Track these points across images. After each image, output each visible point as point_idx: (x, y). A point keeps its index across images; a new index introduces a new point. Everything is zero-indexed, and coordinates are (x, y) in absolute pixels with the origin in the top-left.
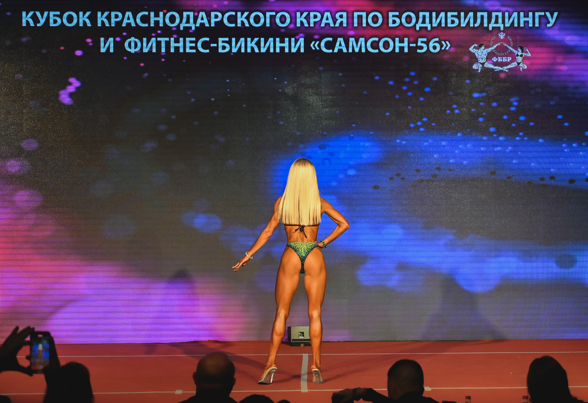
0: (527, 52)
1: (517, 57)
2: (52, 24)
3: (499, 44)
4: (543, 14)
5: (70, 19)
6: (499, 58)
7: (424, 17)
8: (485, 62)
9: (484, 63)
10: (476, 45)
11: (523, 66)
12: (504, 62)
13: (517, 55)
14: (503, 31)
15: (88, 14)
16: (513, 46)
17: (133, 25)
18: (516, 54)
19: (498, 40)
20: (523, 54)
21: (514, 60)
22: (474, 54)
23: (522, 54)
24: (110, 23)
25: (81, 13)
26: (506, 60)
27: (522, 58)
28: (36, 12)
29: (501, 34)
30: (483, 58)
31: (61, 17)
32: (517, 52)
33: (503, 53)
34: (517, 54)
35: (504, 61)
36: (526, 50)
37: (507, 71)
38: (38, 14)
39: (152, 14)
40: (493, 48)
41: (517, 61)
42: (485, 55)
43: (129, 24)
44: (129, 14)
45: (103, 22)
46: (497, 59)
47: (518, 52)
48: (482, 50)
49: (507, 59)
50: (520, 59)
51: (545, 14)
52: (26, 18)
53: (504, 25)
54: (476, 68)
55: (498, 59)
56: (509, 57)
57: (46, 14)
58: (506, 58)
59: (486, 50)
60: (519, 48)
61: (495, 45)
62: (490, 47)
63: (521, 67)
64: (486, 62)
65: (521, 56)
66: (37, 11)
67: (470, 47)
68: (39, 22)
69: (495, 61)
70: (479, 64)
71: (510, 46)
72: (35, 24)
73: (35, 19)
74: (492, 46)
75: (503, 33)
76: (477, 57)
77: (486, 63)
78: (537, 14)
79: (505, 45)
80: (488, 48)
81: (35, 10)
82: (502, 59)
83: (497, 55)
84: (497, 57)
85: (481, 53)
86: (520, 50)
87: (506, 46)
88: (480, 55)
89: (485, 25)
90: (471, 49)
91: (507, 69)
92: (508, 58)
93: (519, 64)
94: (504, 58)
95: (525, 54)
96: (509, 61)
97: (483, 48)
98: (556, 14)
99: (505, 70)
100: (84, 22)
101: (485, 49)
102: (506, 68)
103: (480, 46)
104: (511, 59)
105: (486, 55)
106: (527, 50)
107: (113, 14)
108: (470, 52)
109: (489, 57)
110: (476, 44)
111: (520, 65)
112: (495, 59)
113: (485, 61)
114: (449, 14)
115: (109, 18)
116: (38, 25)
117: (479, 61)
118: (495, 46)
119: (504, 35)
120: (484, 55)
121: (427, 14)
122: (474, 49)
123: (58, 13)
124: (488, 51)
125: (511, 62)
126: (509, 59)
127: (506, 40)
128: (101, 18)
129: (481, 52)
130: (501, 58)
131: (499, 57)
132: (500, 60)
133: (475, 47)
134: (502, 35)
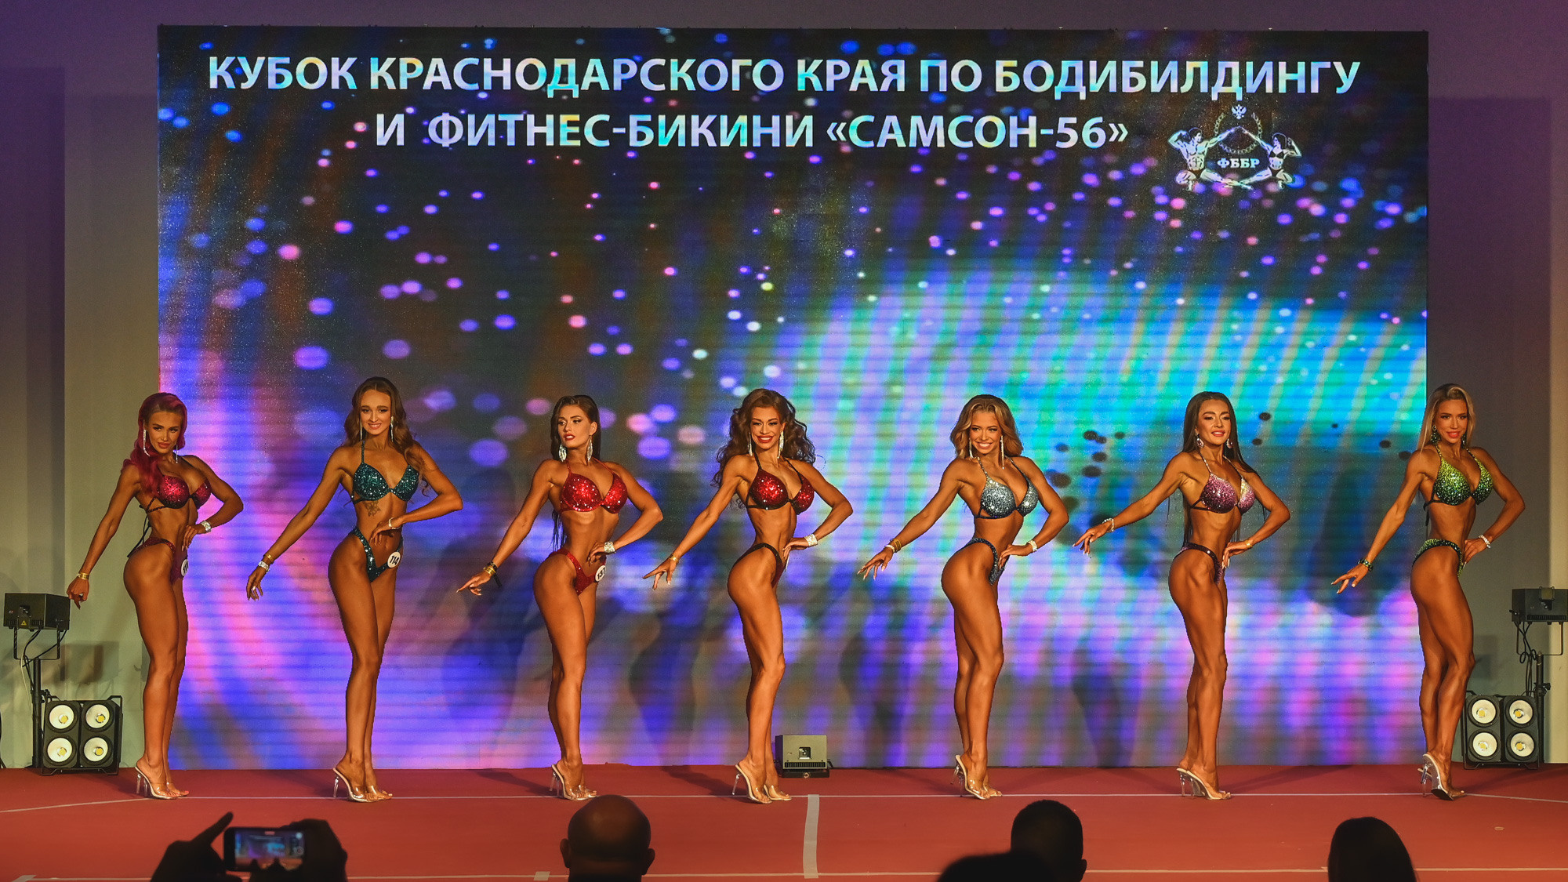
0: (1292, 148)
1: (1271, 159)
2: (272, 83)
3: (1232, 131)
4: (1327, 65)
5: (311, 73)
6: (1233, 160)
7: (1072, 70)
8: (1203, 170)
9: (1201, 171)
10: (1184, 133)
11: (1284, 179)
12: (1243, 169)
13: (1273, 154)
14: (1241, 103)
15: (350, 61)
16: (1262, 134)
17: (447, 86)
18: (1269, 152)
19: (1231, 121)
20: (1285, 151)
21: (1264, 165)
22: (1179, 151)
23: (1282, 152)
24: (397, 82)
25: (335, 61)
26: (1248, 165)
27: (1282, 160)
28: (239, 58)
29: (1237, 108)
30: (1198, 160)
31: (292, 68)
32: (1271, 148)
33: (1240, 149)
34: (1272, 152)
35: (1243, 166)
36: (1291, 143)
37: (1249, 188)
38: (244, 62)
39: (488, 62)
40: (1218, 139)
41: (1271, 166)
42: (1203, 153)
43: (437, 85)
44: (437, 62)
45: (381, 80)
46: (1228, 163)
47: (1274, 146)
48: (1196, 143)
49: (1250, 162)
50: (1276, 162)
51: (1332, 65)
52: (217, 71)
53: (1244, 90)
54: (1183, 183)
55: (1230, 162)
56: (1253, 158)
57: (260, 60)
58: (1248, 160)
59: (1205, 142)
60: (1276, 138)
61: (1225, 131)
62: (1213, 136)
63: (1280, 180)
64: (1204, 168)
65: (1281, 155)
66: (242, 56)
67: (1169, 137)
68: (245, 80)
69: (1223, 166)
70: (1189, 172)
71: (1256, 134)
72: (237, 84)
73: (236, 72)
74: (1218, 135)
75: (1241, 108)
76: (1186, 158)
77: (1205, 171)
78: (1315, 67)
79: (1246, 132)
80: (1209, 139)
81: (236, 54)
82: (1240, 162)
83: (1227, 153)
84: (1228, 159)
85: (1195, 150)
86: (1277, 144)
87: (1247, 135)
88: (1193, 153)
89: (1204, 88)
90: (1173, 140)
91: (1249, 184)
92: (1252, 160)
93: (1275, 173)
94: (1242, 160)
95: (1289, 153)
96: (1253, 166)
97: (1198, 137)
98: (1355, 67)
99: (1245, 186)
100: (342, 80)
101: (1202, 140)
102: (1247, 181)
103: (1192, 134)
104: (1258, 162)
105: (1205, 153)
106: (1293, 144)
107: (404, 62)
108: (1170, 146)
109: (1213, 156)
110: (1184, 130)
111: (1278, 176)
112: (1223, 163)
113: (1202, 166)
114: (1126, 65)
115: (394, 71)
116: (244, 86)
117: (1190, 168)
118: (1224, 136)
119: (1244, 110)
120: (1200, 154)
121: (1079, 66)
122: (1179, 141)
123: (287, 60)
124: (1208, 146)
125: (1260, 168)
126: (1255, 162)
127: (1247, 121)
128: (378, 72)
129: (1194, 147)
130: (1237, 160)
131: (1233, 158)
132: (1234, 163)
133: (1180, 137)
134: (1239, 111)
